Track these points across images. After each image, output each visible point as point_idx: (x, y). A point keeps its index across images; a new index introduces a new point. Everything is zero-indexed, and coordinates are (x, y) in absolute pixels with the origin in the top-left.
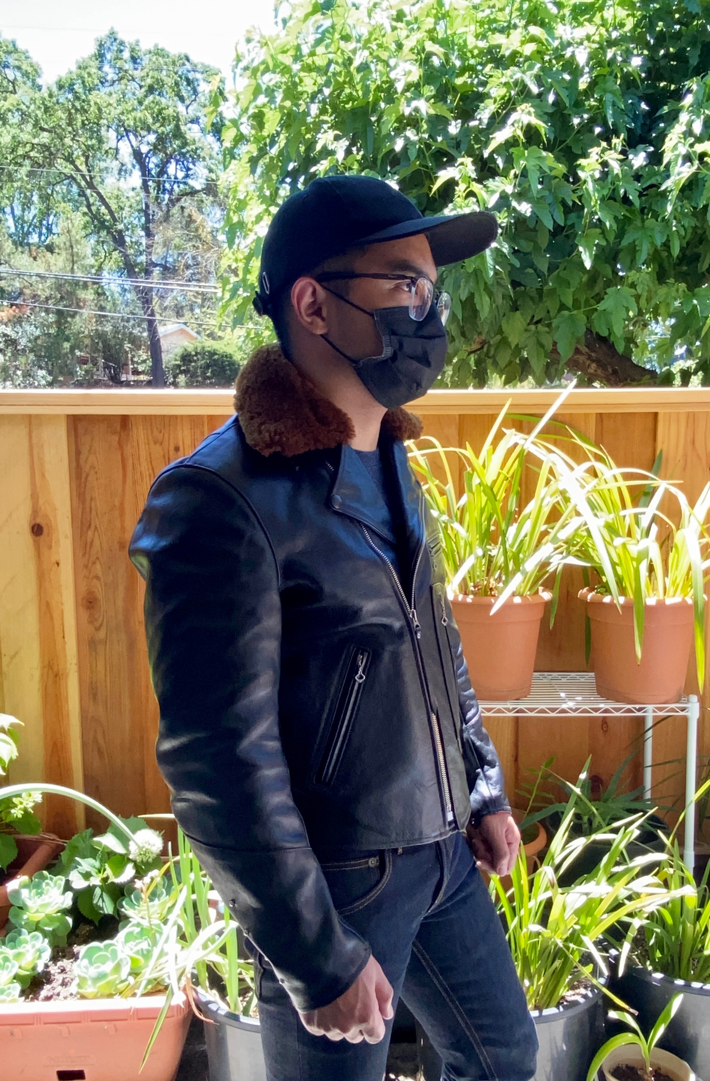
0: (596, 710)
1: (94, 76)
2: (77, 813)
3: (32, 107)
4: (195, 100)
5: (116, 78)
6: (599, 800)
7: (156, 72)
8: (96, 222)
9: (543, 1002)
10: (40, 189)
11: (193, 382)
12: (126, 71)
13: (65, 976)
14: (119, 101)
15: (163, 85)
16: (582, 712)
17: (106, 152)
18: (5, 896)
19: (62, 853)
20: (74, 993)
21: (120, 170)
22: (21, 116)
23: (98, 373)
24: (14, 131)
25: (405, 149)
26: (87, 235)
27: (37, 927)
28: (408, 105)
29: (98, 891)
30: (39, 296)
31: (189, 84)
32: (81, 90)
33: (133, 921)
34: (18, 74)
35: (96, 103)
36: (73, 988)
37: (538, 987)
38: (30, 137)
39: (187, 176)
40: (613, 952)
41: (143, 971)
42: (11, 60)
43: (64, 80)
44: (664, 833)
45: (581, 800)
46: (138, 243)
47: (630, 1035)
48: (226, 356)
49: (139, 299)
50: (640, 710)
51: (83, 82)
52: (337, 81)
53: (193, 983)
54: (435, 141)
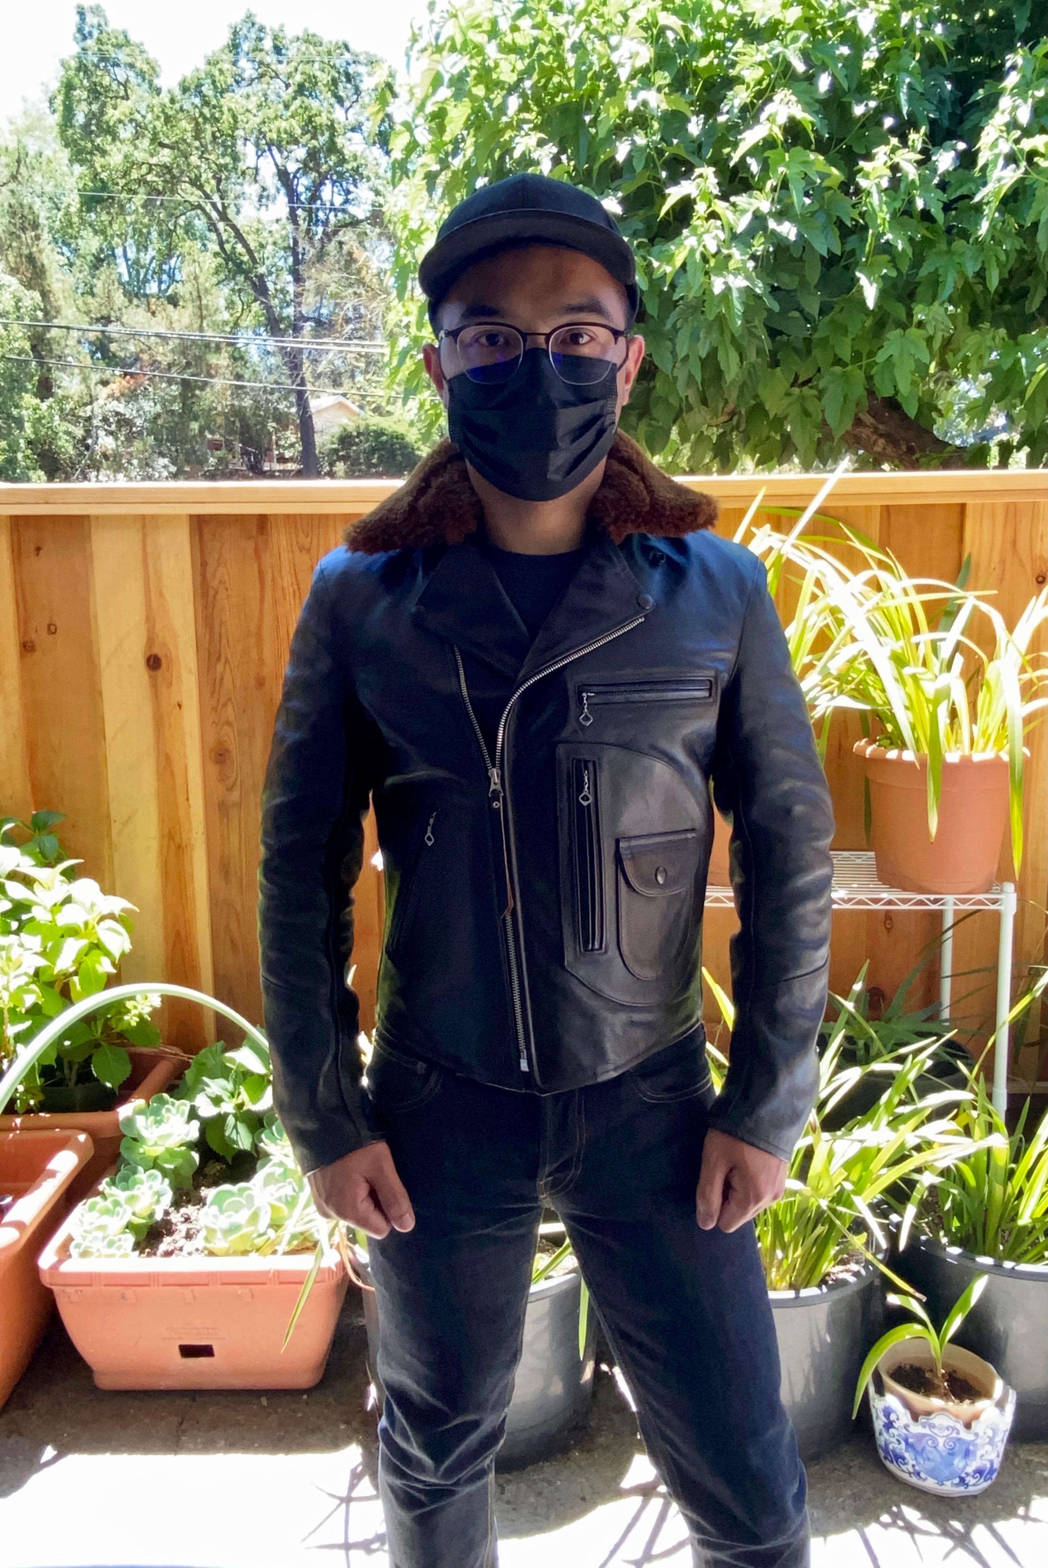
0: (876, 901)
1: (227, 74)
2: (206, 1022)
3: (149, 116)
4: (357, 101)
5: (255, 75)
6: (880, 1020)
7: (307, 66)
8: (230, 264)
9: (800, 1280)
10: (159, 224)
11: (354, 472)
12: (268, 66)
13: (189, 1226)
14: (260, 106)
15: (316, 83)
16: (858, 903)
17: (243, 173)
18: (117, 1124)
19: (186, 1072)
20: (201, 1248)
21: (261, 197)
22: (135, 128)
23: (235, 461)
24: (127, 148)
25: (630, 158)
26: (219, 283)
27: (155, 1164)
28: (634, 97)
29: (231, 1120)
30: (160, 363)
31: (349, 80)
32: (211, 93)
33: (275, 1159)
34: (131, 74)
35: (230, 110)
36: (199, 1242)
37: (794, 1260)
38: (147, 155)
39: (346, 201)
40: (894, 1218)
41: (286, 1223)
42: (122, 56)
43: (189, 80)
44: (966, 1065)
45: (855, 1018)
46: (283, 291)
47: (917, 1327)
48: (397, 437)
49: (285, 364)
50: (935, 901)
51: (214, 82)
52: (542, 67)
53: (349, 1240)
54: (670, 144)
